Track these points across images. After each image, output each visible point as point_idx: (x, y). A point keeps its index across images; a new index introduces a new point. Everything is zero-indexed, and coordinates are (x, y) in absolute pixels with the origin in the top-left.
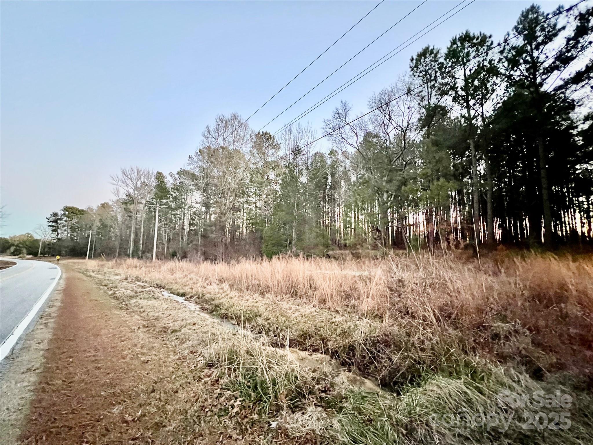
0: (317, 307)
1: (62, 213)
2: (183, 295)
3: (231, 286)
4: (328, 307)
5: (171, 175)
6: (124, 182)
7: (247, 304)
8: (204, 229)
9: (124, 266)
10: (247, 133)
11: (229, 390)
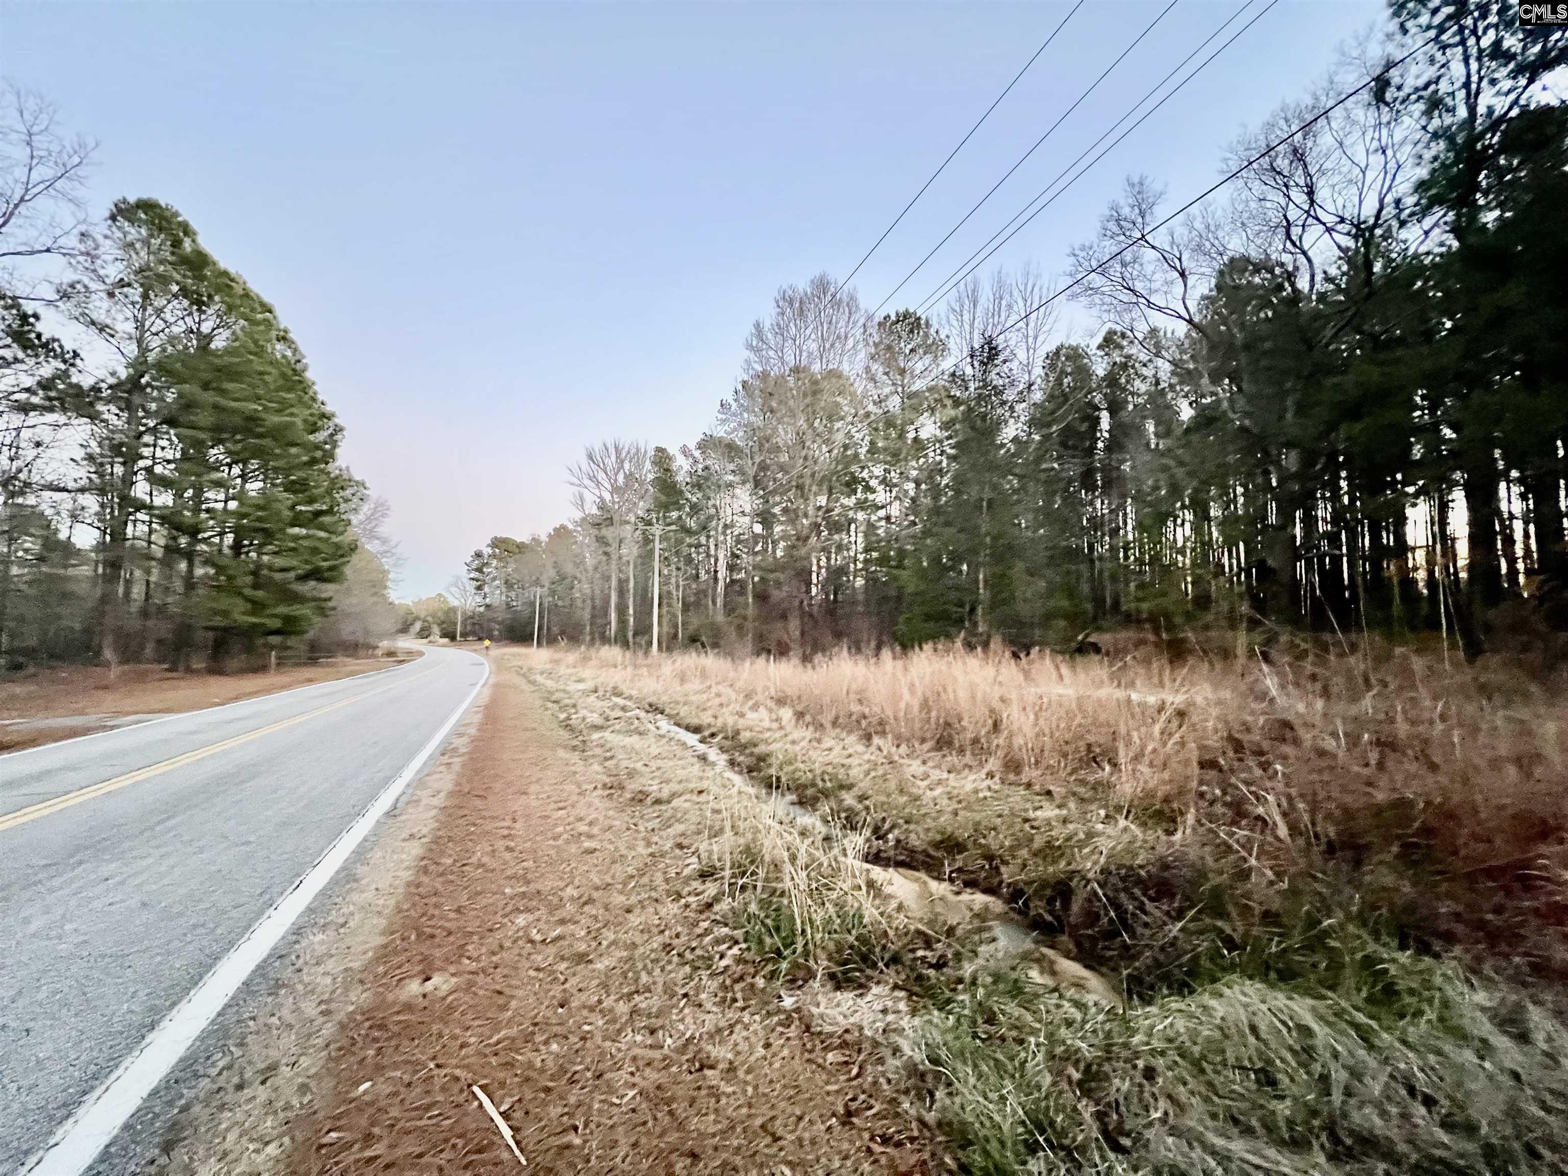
0: (997, 779)
1: (490, 551)
2: (696, 730)
3: (800, 715)
4: (1025, 780)
5: (685, 452)
6: (593, 478)
7: (827, 760)
8: (762, 579)
9: (593, 662)
10: (854, 323)
11: (726, 925)
